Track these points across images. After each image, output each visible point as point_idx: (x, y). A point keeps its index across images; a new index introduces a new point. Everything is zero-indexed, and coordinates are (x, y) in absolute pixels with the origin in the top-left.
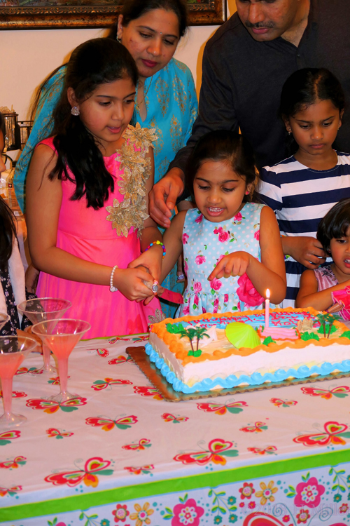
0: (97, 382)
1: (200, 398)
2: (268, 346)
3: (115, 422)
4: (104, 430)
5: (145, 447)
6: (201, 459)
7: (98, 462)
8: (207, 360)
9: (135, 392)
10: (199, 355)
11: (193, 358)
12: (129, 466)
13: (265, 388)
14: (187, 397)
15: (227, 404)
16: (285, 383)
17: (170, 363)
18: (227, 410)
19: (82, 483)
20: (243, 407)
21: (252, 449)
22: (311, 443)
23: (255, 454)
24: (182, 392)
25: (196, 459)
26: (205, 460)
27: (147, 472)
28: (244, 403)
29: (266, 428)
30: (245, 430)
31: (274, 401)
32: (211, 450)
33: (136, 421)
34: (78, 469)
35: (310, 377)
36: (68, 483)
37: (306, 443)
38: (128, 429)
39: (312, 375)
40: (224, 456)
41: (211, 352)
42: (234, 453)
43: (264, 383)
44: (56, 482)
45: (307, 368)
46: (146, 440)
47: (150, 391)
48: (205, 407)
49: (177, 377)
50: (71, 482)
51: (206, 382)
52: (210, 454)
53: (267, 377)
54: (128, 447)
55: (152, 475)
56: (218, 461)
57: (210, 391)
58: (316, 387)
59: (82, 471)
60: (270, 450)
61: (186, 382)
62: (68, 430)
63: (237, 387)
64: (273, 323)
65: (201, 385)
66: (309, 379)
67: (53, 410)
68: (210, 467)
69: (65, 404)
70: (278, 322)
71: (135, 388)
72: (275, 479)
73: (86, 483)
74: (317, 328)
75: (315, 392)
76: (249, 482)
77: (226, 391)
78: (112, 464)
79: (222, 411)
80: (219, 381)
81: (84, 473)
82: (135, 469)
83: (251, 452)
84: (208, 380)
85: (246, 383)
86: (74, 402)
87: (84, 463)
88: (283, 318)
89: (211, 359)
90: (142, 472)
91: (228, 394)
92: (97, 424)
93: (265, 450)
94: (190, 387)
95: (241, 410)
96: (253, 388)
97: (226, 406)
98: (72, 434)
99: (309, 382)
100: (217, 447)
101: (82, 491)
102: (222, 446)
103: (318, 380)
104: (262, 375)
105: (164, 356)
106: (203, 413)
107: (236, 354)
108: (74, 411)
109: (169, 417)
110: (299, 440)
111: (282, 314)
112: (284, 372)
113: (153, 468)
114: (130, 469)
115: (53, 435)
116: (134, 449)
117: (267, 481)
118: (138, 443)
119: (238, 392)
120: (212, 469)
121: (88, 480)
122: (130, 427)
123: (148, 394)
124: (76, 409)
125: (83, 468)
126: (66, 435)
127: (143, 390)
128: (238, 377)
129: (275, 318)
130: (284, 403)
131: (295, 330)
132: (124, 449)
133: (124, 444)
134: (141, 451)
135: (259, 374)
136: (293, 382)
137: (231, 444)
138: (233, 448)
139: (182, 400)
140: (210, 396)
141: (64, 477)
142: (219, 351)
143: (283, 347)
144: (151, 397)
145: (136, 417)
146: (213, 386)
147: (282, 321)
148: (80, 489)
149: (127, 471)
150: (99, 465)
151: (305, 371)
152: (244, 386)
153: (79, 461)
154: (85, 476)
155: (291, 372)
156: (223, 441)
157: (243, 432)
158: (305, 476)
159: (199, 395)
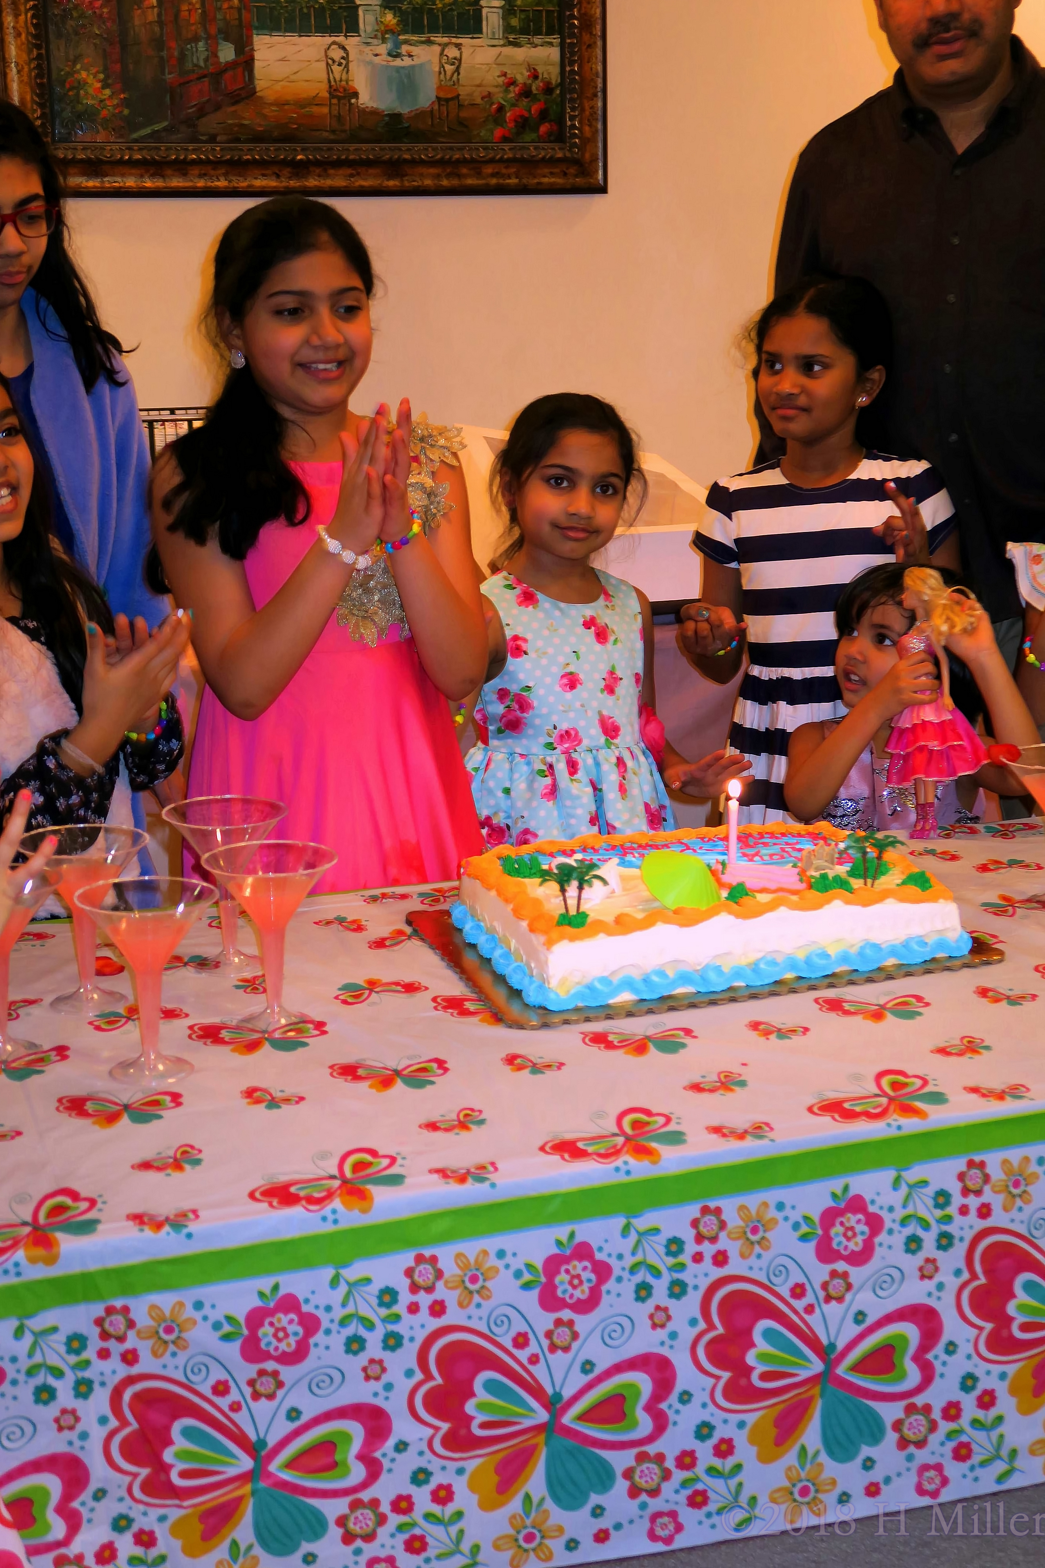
0: (346, 988)
1: (588, 1020)
2: (737, 903)
3: (398, 1073)
4: (374, 1091)
5: (471, 1126)
6: (602, 1151)
7: (367, 1158)
8: (602, 936)
9: (436, 1008)
10: (582, 924)
11: (568, 930)
12: (440, 1165)
13: (733, 1000)
14: (556, 1019)
15: (648, 1034)
16: (777, 988)
17: (513, 943)
18: (651, 1047)
19: (337, 1203)
20: (687, 1040)
21: (717, 1130)
22: (849, 1115)
23: (723, 1140)
24: (545, 1009)
25: (590, 1149)
26: (613, 1153)
27: (482, 1180)
28: (688, 1032)
29: (743, 1084)
30: (696, 1088)
31: (755, 1026)
32: (623, 1133)
33: (446, 1070)
34: (323, 1174)
35: (833, 975)
36: (304, 1203)
37: (837, 1116)
38: (429, 1087)
39: (837, 970)
40: (654, 1145)
41: (609, 918)
42: (677, 1138)
43: (731, 989)
44: (275, 1203)
45: (825, 955)
46: (472, 1110)
47: (469, 1005)
48: (600, 1039)
49: (532, 976)
50: (311, 1200)
51: (598, 985)
52: (620, 1140)
53: (738, 973)
54: (433, 1126)
55: (493, 1185)
56: (643, 1156)
57: (608, 1006)
58: (848, 998)
59: (332, 1177)
60: (758, 1130)
61: (553, 983)
62: (291, 1090)
63: (670, 997)
64: (744, 855)
65: (587, 991)
66: (832, 980)
67: (252, 1046)
68: (624, 1168)
69: (277, 1035)
70: (757, 854)
71: (434, 1000)
72: (772, 1196)
73: (343, 1203)
74: (846, 868)
75: (847, 1006)
76: (712, 1205)
77: (645, 1007)
78: (399, 1161)
79: (640, 1047)
80: (628, 984)
81: (336, 1183)
82: (453, 1172)
83: (714, 1136)
84: (604, 980)
85: (690, 989)
86: (299, 1031)
87: (335, 1161)
88: (765, 844)
89: (610, 933)
90: (470, 1180)
91: (650, 1011)
92: (357, 1078)
93: (746, 1132)
94: (562, 994)
95: (683, 1046)
96: (706, 999)
97: (648, 1038)
98: (302, 1099)
99: (832, 986)
100: (636, 1125)
101: (336, 1222)
102: (648, 1124)
103: (852, 983)
104: (726, 969)
105: (499, 928)
106: (597, 1052)
107: (667, 921)
108: (300, 1050)
109: (519, 1061)
110: (820, 1109)
111: (762, 837)
112: (774, 963)
113: (496, 1169)
114: (443, 1173)
115: (258, 1101)
116: (447, 1130)
117: (753, 1201)
118: (455, 1118)
119: (672, 1009)
120: (628, 1173)
121: (348, 1198)
122: (432, 1083)
123: (465, 1013)
124: (305, 1044)
125: (335, 1172)
126: (287, 1100)
127: (454, 1004)
128: (671, 974)
129: (748, 846)
130: (779, 1030)
131: (797, 870)
132: (425, 1132)
133: (423, 1120)
134: (464, 1134)
135: (718, 969)
136: (795, 986)
137: (668, 1120)
138: (672, 1127)
139: (545, 1025)
140: (609, 1017)
141: (293, 1189)
142: (626, 915)
143: (770, 907)
144: (475, 1020)
145: (445, 1062)
146: (614, 993)
147: (764, 851)
148: (331, 1217)
149: (435, 1176)
150: (369, 1164)
151: (824, 962)
152: (686, 996)
153: (324, 1155)
154: (340, 1187)
155: (792, 964)
156: (648, 1113)
157: (691, 1094)
158: (839, 1192)
159: (585, 1014)
